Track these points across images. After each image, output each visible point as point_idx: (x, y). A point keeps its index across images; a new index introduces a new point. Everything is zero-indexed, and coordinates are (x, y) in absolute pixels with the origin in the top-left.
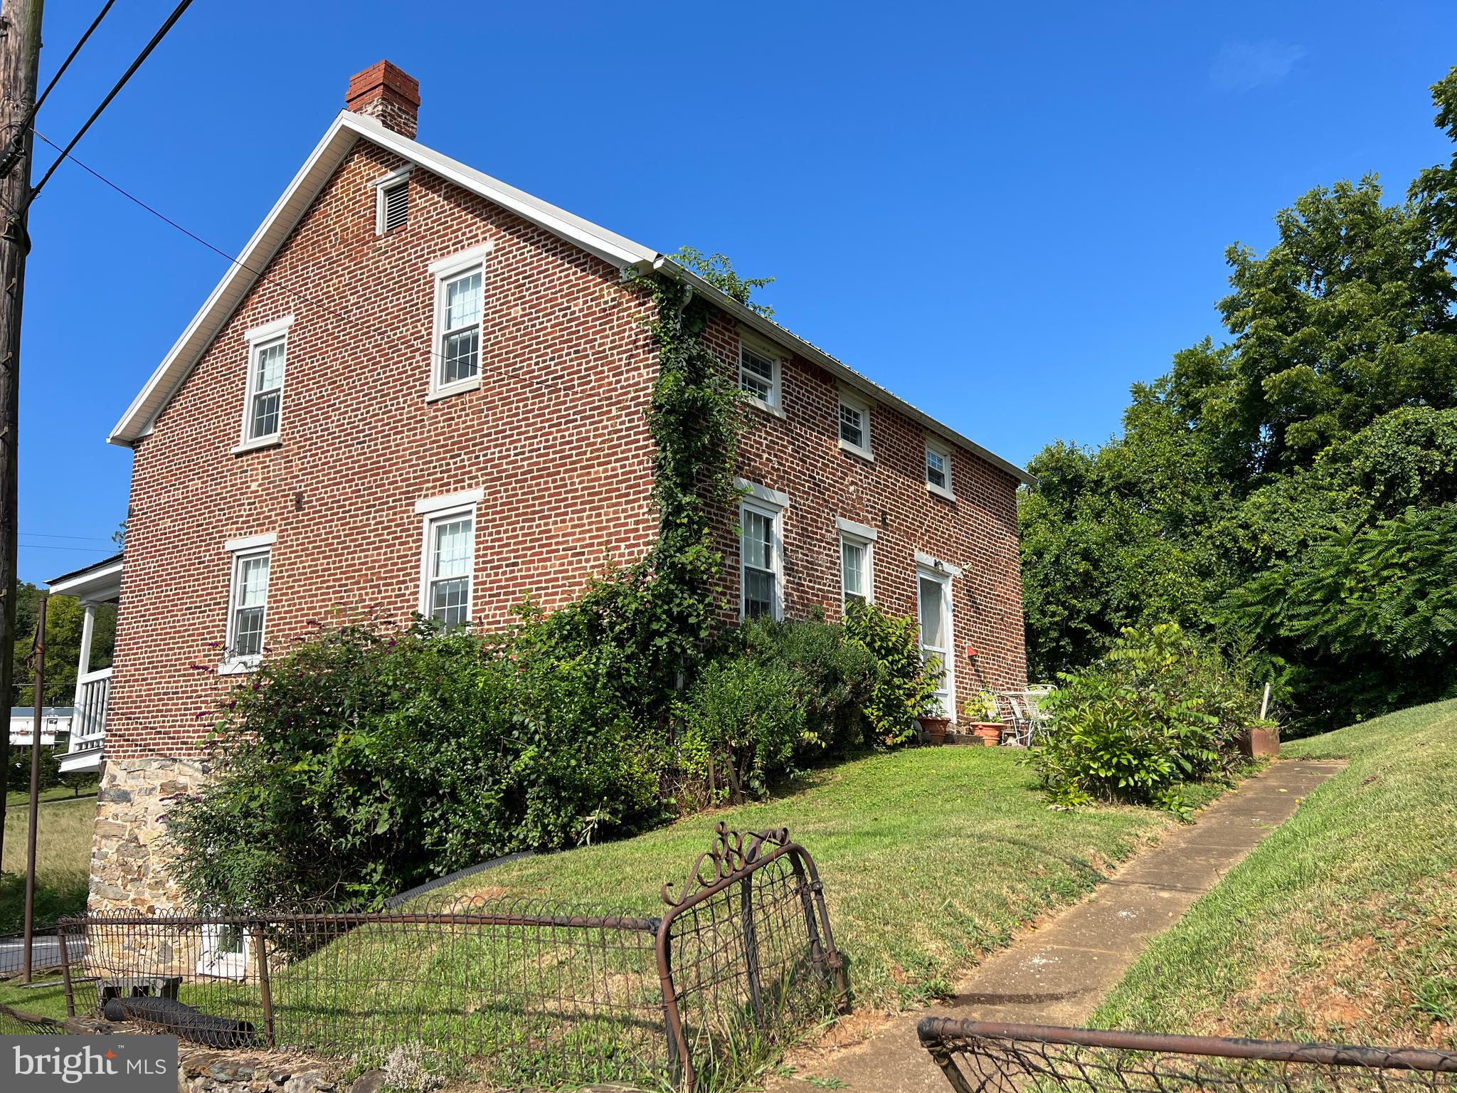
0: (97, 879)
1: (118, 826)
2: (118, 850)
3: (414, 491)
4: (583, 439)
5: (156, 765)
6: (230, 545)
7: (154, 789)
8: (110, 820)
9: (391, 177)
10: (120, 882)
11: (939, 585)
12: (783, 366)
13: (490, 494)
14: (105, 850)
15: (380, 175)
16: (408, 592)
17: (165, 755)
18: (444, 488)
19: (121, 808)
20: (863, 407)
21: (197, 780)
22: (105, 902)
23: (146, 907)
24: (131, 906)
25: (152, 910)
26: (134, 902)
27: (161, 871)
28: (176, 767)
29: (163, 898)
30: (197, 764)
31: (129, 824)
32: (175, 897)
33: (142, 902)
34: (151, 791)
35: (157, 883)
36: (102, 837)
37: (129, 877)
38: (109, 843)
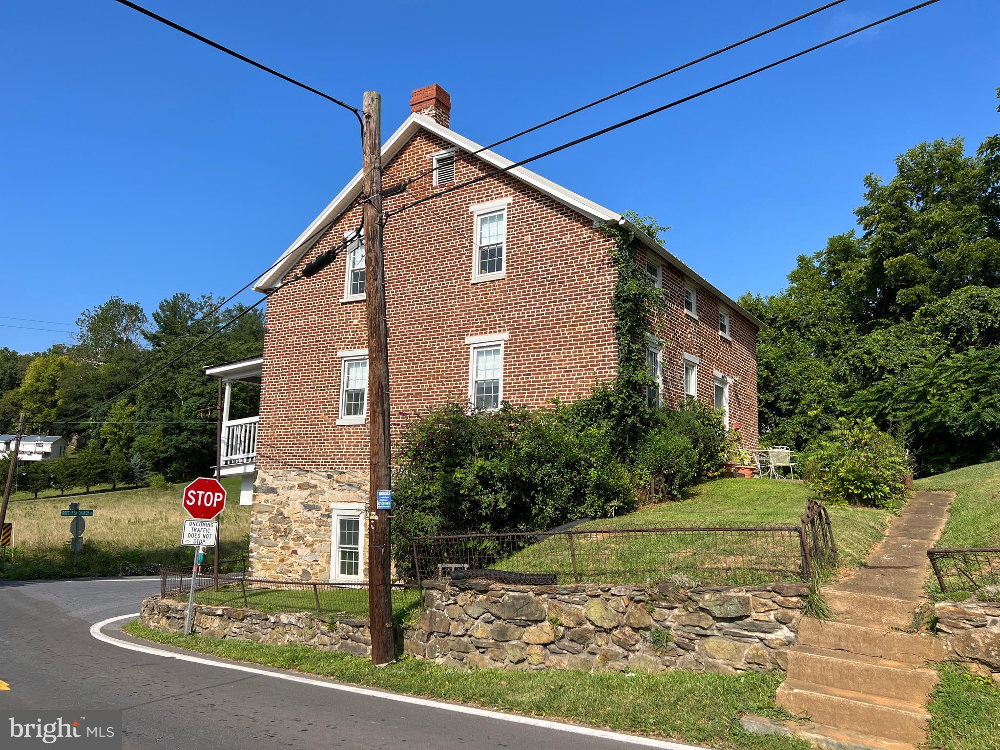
0: (255, 536)
1: (269, 506)
2: (269, 520)
3: (463, 332)
4: (570, 311)
5: (294, 473)
6: (340, 354)
7: (294, 486)
8: (263, 503)
9: (443, 153)
10: (272, 537)
11: (722, 388)
12: (663, 270)
13: (512, 336)
14: (260, 519)
15: (435, 151)
16: (461, 386)
17: (300, 468)
18: (483, 331)
19: (271, 497)
20: (693, 289)
21: (324, 482)
22: (262, 548)
23: (291, 551)
24: (280, 550)
25: (295, 552)
26: (282, 548)
27: (301, 531)
28: (309, 474)
29: (303, 546)
30: (324, 474)
31: (276, 506)
32: (312, 545)
33: (289, 548)
34: (291, 488)
35: (298, 538)
36: (258, 512)
37: (279, 534)
38: (263, 515)
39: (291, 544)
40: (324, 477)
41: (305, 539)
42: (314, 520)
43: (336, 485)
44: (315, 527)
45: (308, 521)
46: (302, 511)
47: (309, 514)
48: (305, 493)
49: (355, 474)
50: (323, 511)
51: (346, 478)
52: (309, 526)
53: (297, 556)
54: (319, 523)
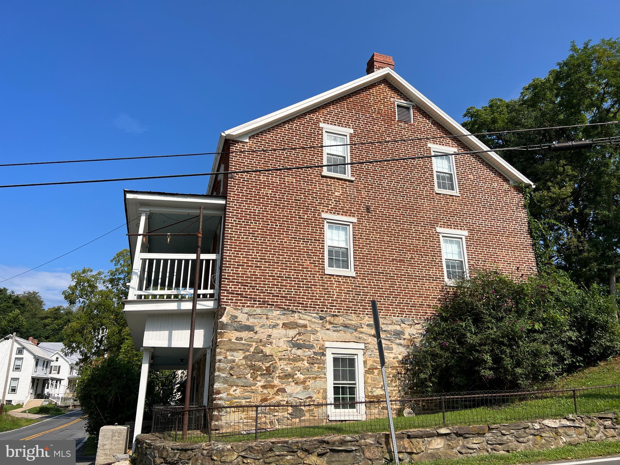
0: (223, 375)
1: (244, 344)
2: (244, 358)
3: (433, 223)
5: (278, 312)
6: (324, 215)
7: (278, 325)
8: (233, 340)
9: (403, 102)
10: (248, 376)
14: (229, 358)
15: (397, 98)
17: (283, 308)
18: (450, 227)
19: (245, 335)
21: (315, 323)
22: (235, 388)
23: (276, 389)
24: (260, 389)
25: (283, 391)
26: (264, 387)
27: (289, 369)
28: (296, 315)
29: (293, 384)
30: (314, 315)
31: (254, 344)
32: (304, 382)
33: (273, 387)
34: (275, 326)
35: (286, 376)
36: (227, 350)
37: (259, 373)
38: (235, 354)
39: (276, 382)
40: (315, 318)
41: (296, 377)
42: (306, 358)
43: (328, 326)
44: (307, 365)
45: (297, 359)
46: (289, 349)
47: (299, 352)
48: (292, 333)
49: (350, 318)
50: (317, 350)
51: (340, 320)
52: (299, 364)
53: (285, 395)
54: (311, 361)
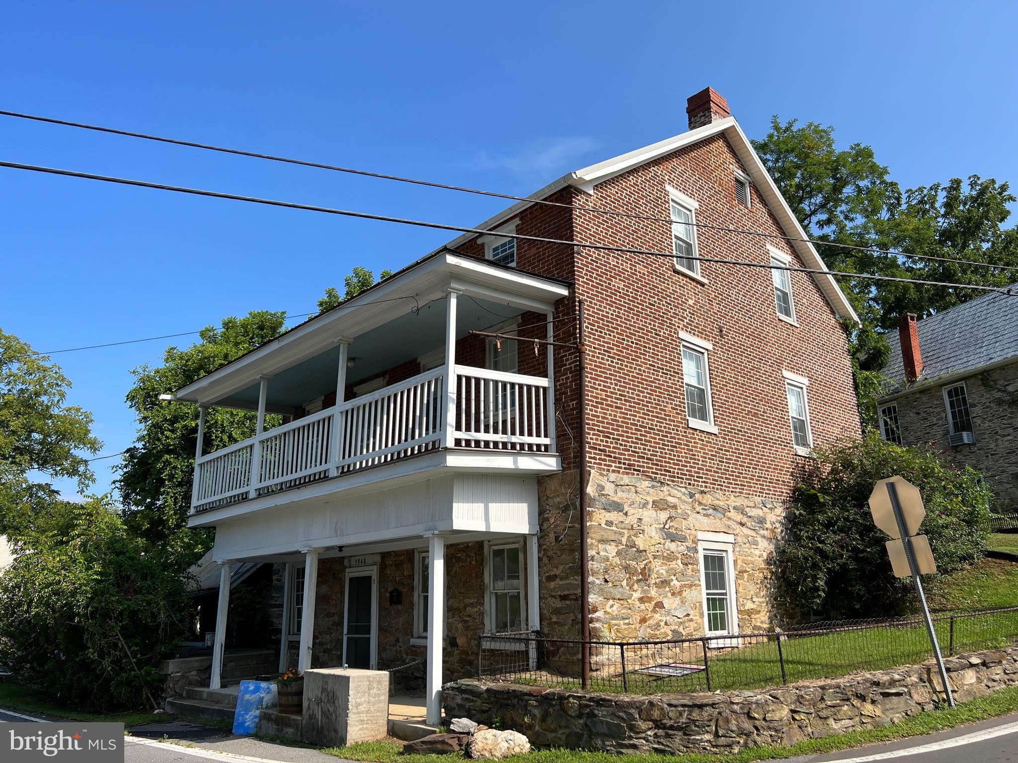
0: (598, 582)
1: (615, 532)
2: (618, 554)
3: (779, 363)
5: (647, 483)
6: (681, 334)
7: (648, 503)
8: (603, 526)
9: (740, 174)
10: (624, 583)
14: (602, 553)
17: (651, 477)
18: (792, 369)
19: (614, 516)
21: (685, 502)
22: (611, 602)
23: (653, 603)
24: (637, 603)
25: (660, 605)
26: (641, 600)
27: (664, 572)
28: (665, 488)
29: (669, 595)
30: (683, 490)
31: (626, 531)
32: (680, 593)
33: (650, 599)
34: (645, 505)
35: (662, 582)
36: (599, 541)
37: (635, 578)
38: (608, 547)
39: (653, 592)
40: (684, 494)
41: (672, 584)
42: (679, 556)
43: (699, 508)
44: (681, 565)
45: (670, 557)
46: (663, 541)
47: (672, 546)
48: (663, 516)
49: (717, 496)
50: (689, 544)
51: (708, 499)
52: (673, 564)
53: (663, 611)
54: (686, 561)
